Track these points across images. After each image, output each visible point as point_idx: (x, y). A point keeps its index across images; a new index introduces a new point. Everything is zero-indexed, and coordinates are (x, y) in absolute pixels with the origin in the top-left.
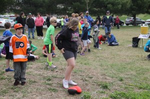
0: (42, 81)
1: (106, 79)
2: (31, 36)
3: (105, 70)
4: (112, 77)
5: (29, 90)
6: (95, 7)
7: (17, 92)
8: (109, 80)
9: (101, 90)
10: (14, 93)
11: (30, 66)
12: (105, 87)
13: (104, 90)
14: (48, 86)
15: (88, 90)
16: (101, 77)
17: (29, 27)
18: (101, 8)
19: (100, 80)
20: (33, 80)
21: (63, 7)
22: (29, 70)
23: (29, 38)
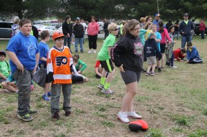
0: (93, 111)
1: (183, 111)
2: (79, 49)
3: (182, 98)
4: (193, 109)
5: (76, 123)
7: (59, 125)
8: (188, 113)
9: (177, 127)
10: (55, 127)
11: (77, 90)
12: (183, 123)
13: (181, 127)
14: (101, 119)
15: (158, 126)
16: (177, 108)
17: (76, 37)
18: (177, 9)
19: (175, 112)
20: (81, 109)
21: (123, 8)
22: (76, 95)
23: (77, 51)
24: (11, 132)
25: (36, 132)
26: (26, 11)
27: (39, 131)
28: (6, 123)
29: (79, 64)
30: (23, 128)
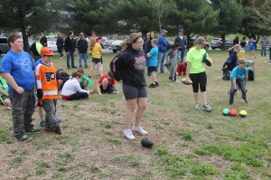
0: (98, 129)
1: (188, 125)
2: (83, 64)
3: (187, 112)
4: (197, 123)
5: (81, 142)
6: (170, 24)
7: (64, 144)
8: (193, 127)
9: (183, 142)
10: (60, 146)
11: (81, 106)
12: (188, 138)
13: (187, 142)
14: (107, 136)
15: (164, 142)
16: (182, 123)
17: (80, 52)
18: (178, 25)
19: (180, 127)
20: (86, 127)
21: (126, 24)
22: (81, 112)
23: (81, 66)
24: (14, 152)
25: (40, 152)
26: (29, 27)
27: (44, 151)
28: (9, 143)
29: (84, 80)
30: (26, 148)
